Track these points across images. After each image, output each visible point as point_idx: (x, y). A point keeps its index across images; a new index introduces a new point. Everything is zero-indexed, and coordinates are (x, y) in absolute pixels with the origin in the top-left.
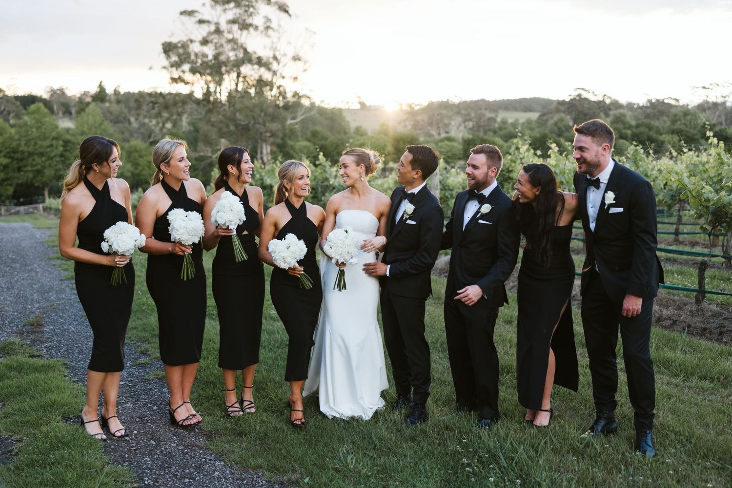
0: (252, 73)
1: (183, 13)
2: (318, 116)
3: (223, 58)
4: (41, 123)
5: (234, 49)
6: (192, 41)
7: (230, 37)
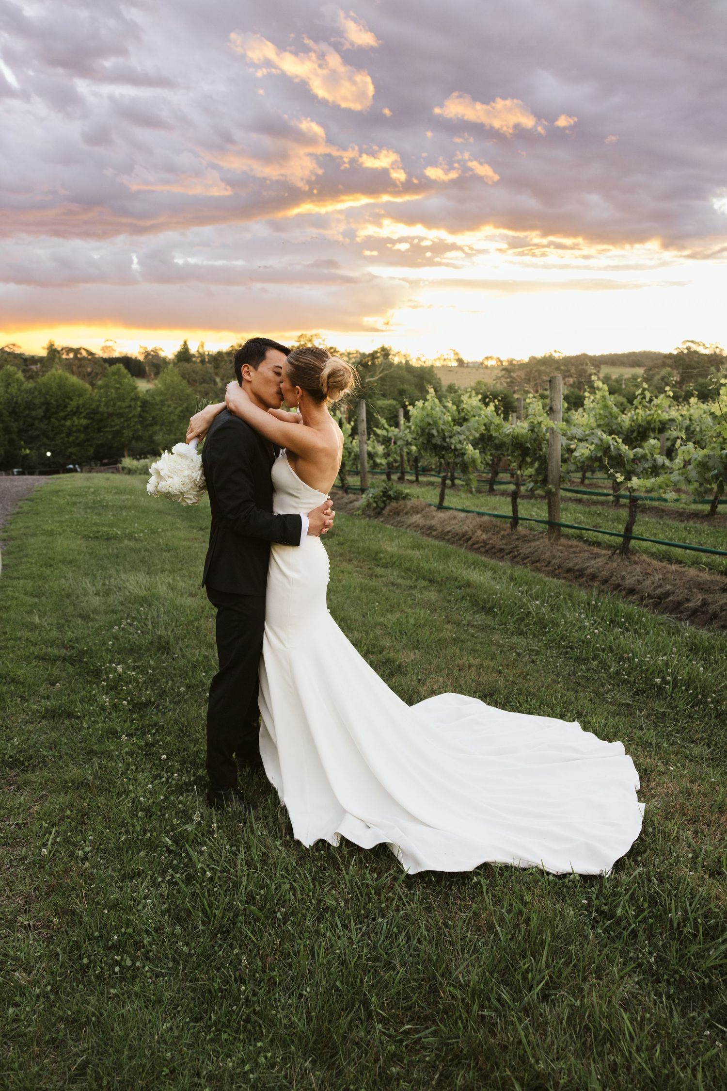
4: (120, 383)
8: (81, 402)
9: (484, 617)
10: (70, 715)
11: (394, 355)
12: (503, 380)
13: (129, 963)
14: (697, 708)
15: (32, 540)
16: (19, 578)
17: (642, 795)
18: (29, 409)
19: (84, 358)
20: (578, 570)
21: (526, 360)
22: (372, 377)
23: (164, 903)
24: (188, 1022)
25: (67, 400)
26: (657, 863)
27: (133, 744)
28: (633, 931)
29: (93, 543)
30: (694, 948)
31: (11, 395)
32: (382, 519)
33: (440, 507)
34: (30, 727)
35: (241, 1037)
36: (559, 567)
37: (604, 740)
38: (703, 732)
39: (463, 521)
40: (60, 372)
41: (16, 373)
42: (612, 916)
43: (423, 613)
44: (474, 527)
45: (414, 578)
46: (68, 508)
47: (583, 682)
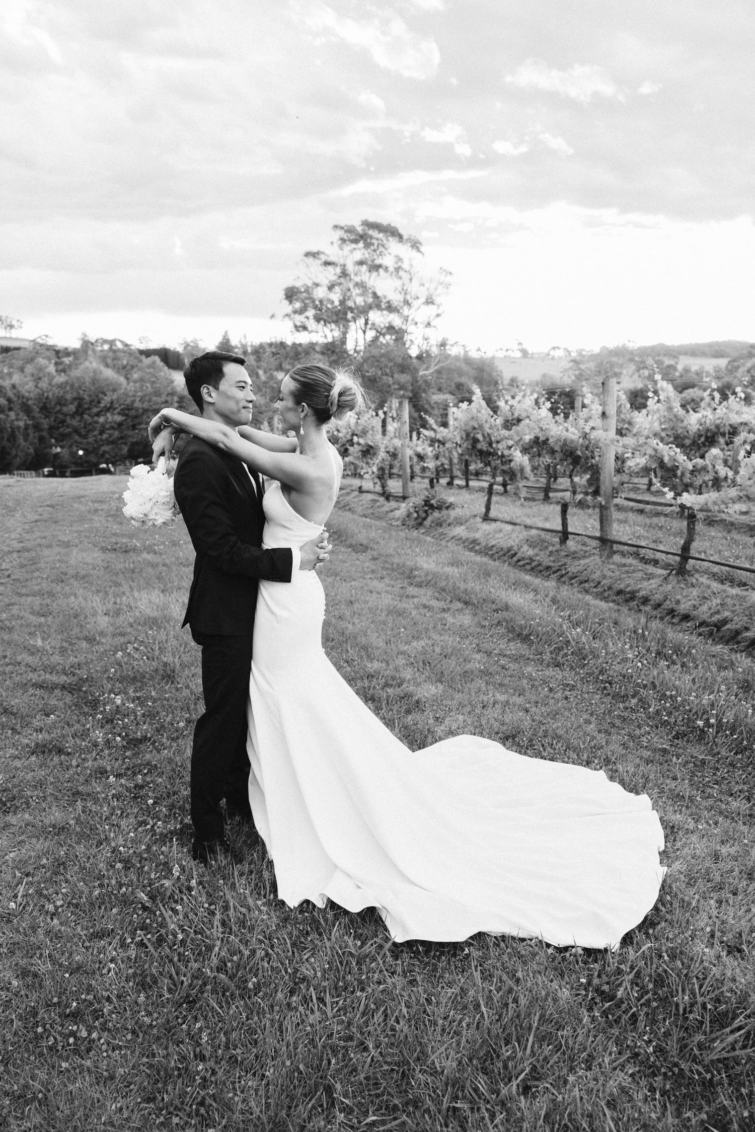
0: (382, 319)
1: (307, 254)
2: (463, 366)
3: (350, 304)
4: (156, 377)
5: (362, 295)
6: (317, 285)
7: (357, 279)
8: (115, 397)
9: (519, 645)
10: (60, 751)
11: (452, 345)
12: (571, 372)
13: (84, 1034)
14: (740, 756)
15: (46, 552)
16: (27, 595)
17: (665, 856)
18: (60, 404)
19: (119, 350)
20: (629, 593)
21: (597, 350)
22: (427, 369)
23: (131, 967)
24: (140, 1103)
25: (101, 396)
26: (671, 936)
27: (122, 785)
28: (634, 1015)
29: (110, 556)
30: (699, 1037)
31: (42, 390)
32: (422, 531)
33: (486, 518)
34: (18, 763)
35: (193, 1122)
36: (610, 588)
37: (631, 791)
38: (744, 784)
39: (509, 535)
40: (94, 365)
41: (46, 367)
42: (612, 998)
43: (451, 641)
44: (520, 541)
45: (449, 598)
46: (89, 516)
47: (618, 722)
